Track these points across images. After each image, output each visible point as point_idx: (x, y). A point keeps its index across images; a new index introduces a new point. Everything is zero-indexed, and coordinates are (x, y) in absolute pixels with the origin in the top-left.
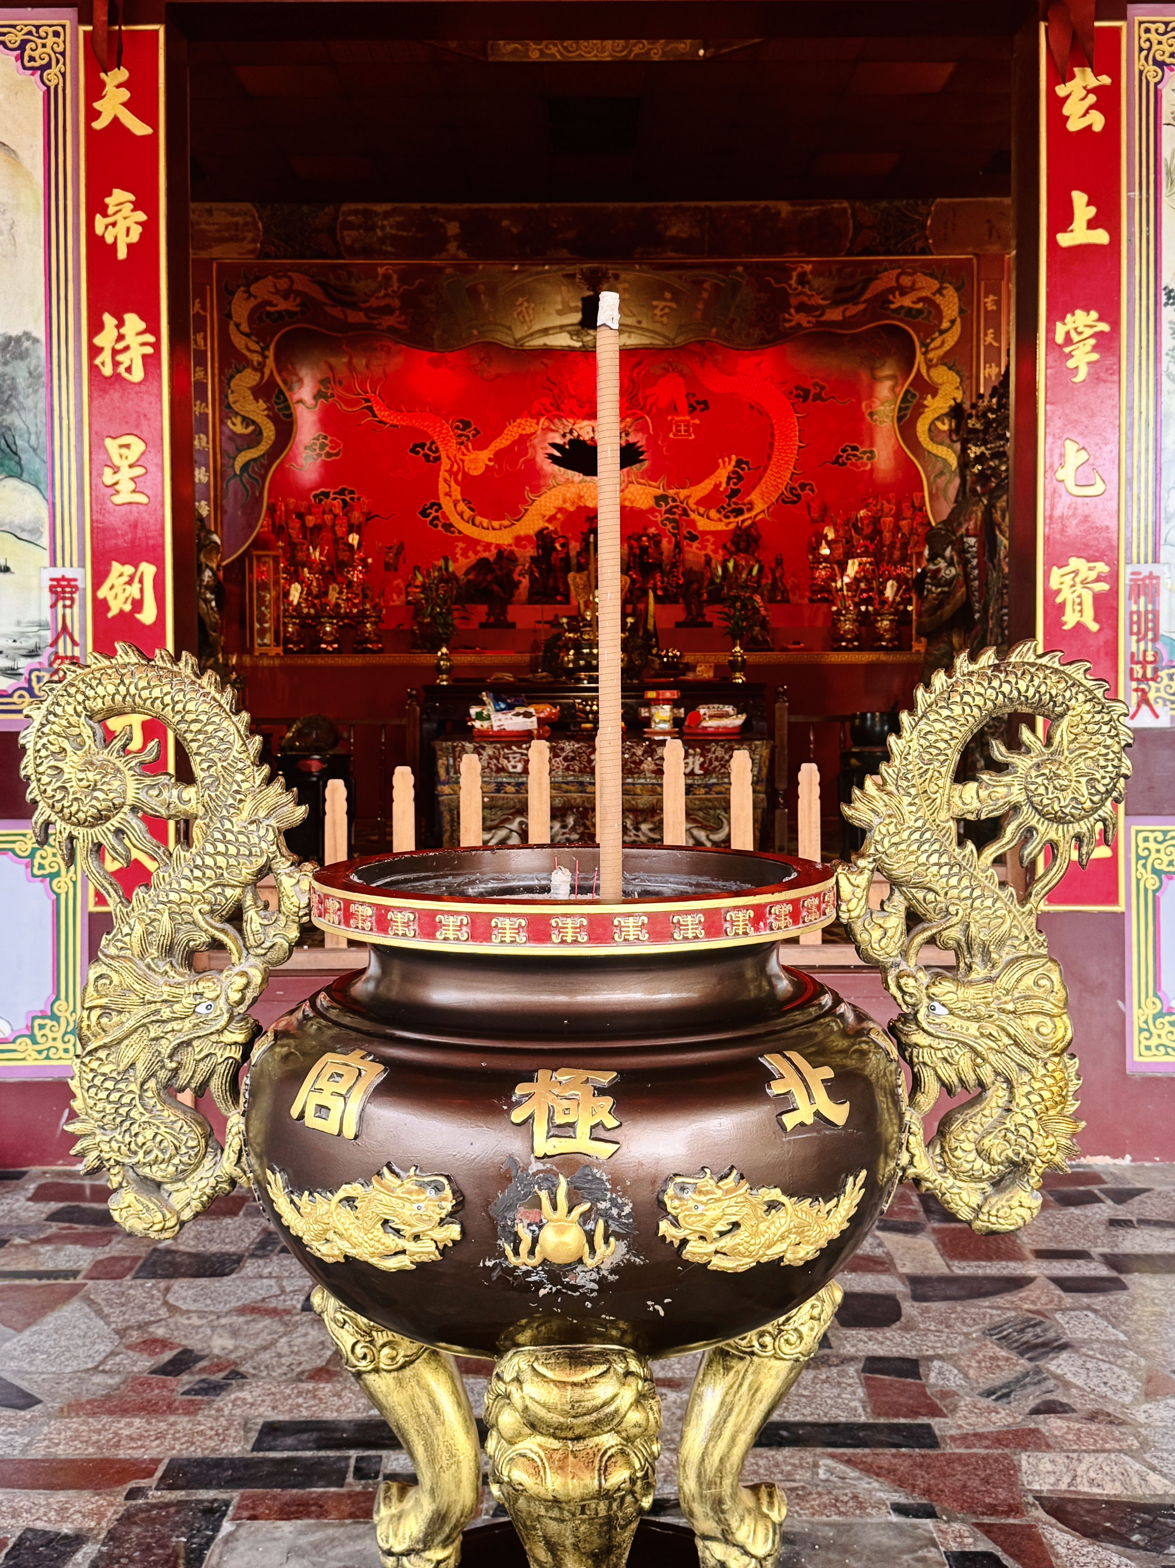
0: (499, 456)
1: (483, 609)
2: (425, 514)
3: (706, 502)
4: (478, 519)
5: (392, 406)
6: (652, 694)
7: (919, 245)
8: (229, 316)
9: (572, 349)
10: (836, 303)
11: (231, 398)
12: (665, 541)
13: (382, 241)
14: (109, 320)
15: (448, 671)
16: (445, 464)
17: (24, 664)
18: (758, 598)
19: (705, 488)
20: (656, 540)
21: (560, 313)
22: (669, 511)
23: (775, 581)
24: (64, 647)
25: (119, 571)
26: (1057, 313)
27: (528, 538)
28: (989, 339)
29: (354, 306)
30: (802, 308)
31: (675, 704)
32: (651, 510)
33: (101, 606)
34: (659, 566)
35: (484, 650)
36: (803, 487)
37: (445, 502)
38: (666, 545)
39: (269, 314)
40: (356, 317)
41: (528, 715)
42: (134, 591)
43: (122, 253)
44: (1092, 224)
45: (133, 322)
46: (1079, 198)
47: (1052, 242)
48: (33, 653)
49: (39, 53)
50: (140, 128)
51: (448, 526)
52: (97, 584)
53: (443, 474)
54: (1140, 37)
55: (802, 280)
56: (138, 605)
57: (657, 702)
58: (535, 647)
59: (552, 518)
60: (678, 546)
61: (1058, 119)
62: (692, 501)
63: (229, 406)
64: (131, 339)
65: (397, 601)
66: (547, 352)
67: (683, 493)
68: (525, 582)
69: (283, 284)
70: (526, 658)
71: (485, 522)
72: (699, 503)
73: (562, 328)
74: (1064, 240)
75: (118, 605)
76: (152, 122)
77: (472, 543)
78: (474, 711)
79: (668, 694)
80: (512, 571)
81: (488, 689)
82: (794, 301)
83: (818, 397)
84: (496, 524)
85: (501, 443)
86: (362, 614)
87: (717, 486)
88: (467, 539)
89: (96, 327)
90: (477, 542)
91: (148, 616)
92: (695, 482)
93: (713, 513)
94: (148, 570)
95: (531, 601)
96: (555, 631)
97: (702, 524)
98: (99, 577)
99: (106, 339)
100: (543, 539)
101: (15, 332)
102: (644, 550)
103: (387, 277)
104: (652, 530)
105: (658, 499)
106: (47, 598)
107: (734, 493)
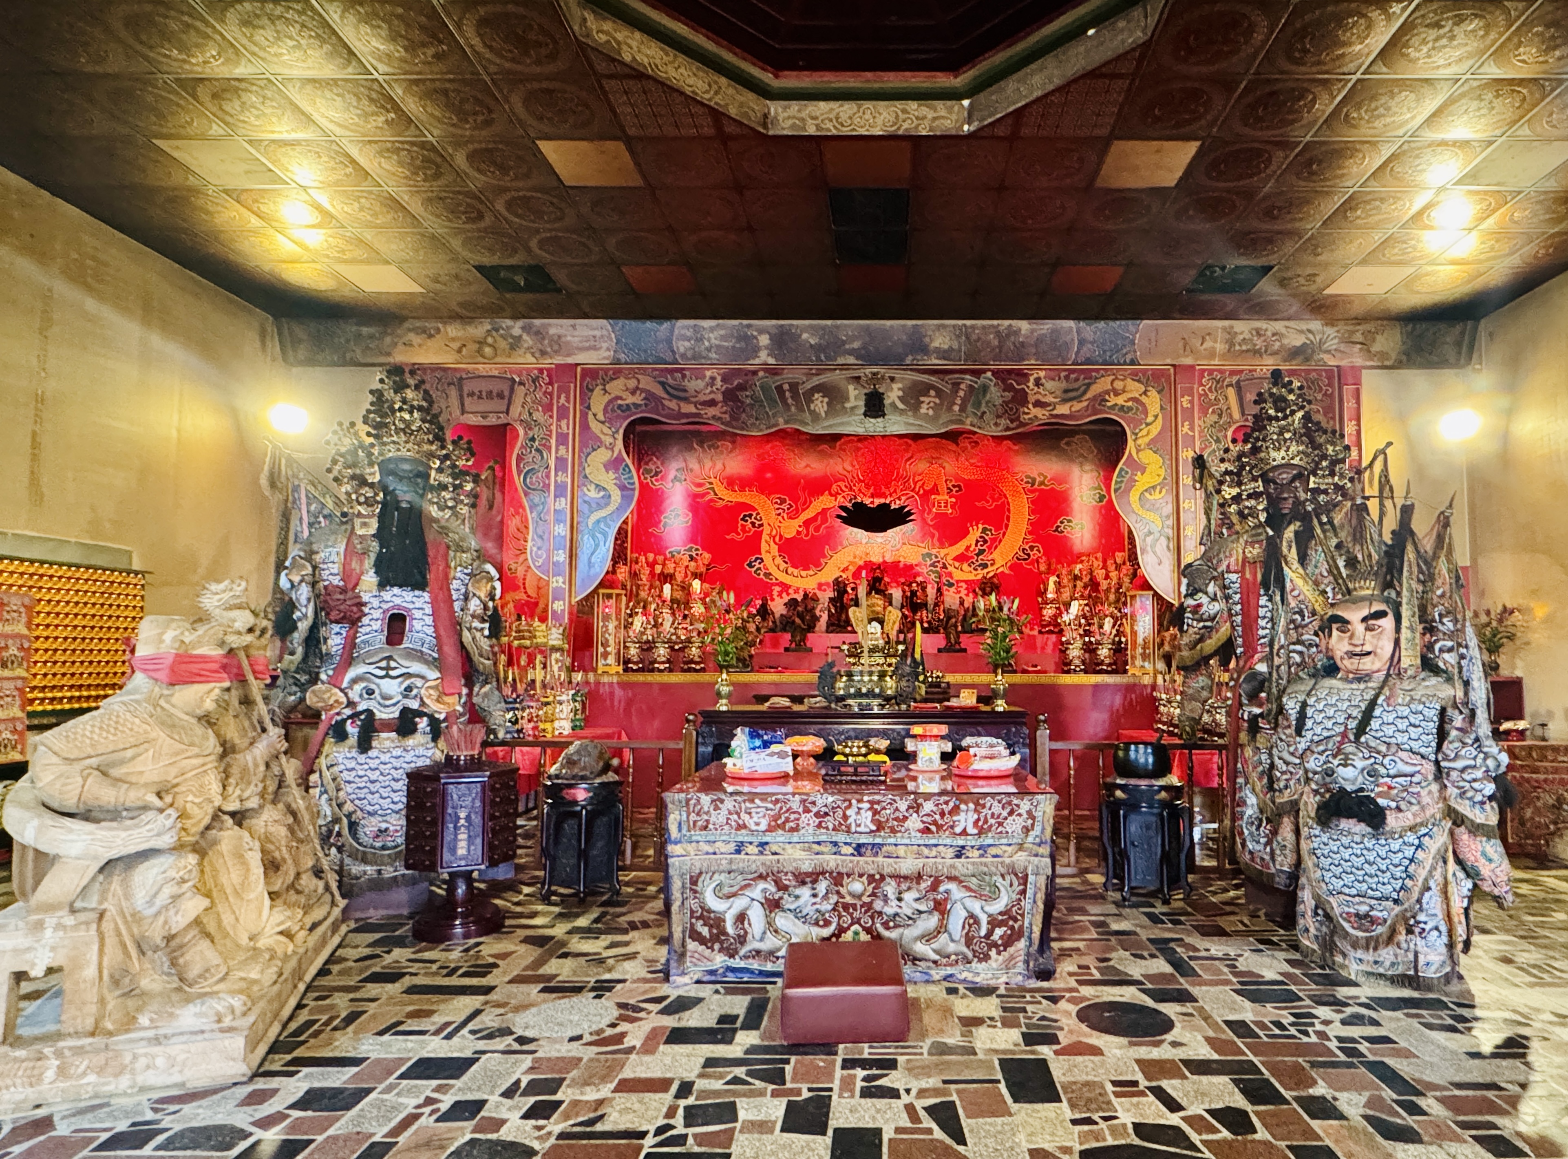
0: (806, 524)
1: (788, 636)
2: (750, 565)
3: (961, 558)
4: (791, 570)
6: (918, 730)
7: (1128, 358)
8: (589, 408)
10: (1065, 401)
11: (587, 471)
13: (709, 350)
16: (766, 530)
19: (959, 548)
22: (933, 565)
27: (827, 584)
28: (1186, 429)
29: (686, 400)
32: (918, 564)
35: (785, 669)
36: (1032, 548)
37: (765, 556)
39: (620, 406)
51: (768, 575)
53: (765, 537)
55: (1038, 383)
57: (923, 737)
62: (949, 558)
63: (586, 477)
67: (943, 552)
68: (825, 617)
69: (632, 383)
71: (796, 572)
72: (956, 559)
77: (785, 587)
79: (935, 730)
80: (814, 609)
82: (1032, 399)
83: (1042, 483)
84: (804, 573)
85: (808, 514)
88: (782, 584)
90: (790, 587)
92: (952, 544)
93: (965, 567)
95: (827, 631)
97: (957, 575)
100: (839, 585)
103: (713, 378)
105: (924, 556)
107: (981, 552)
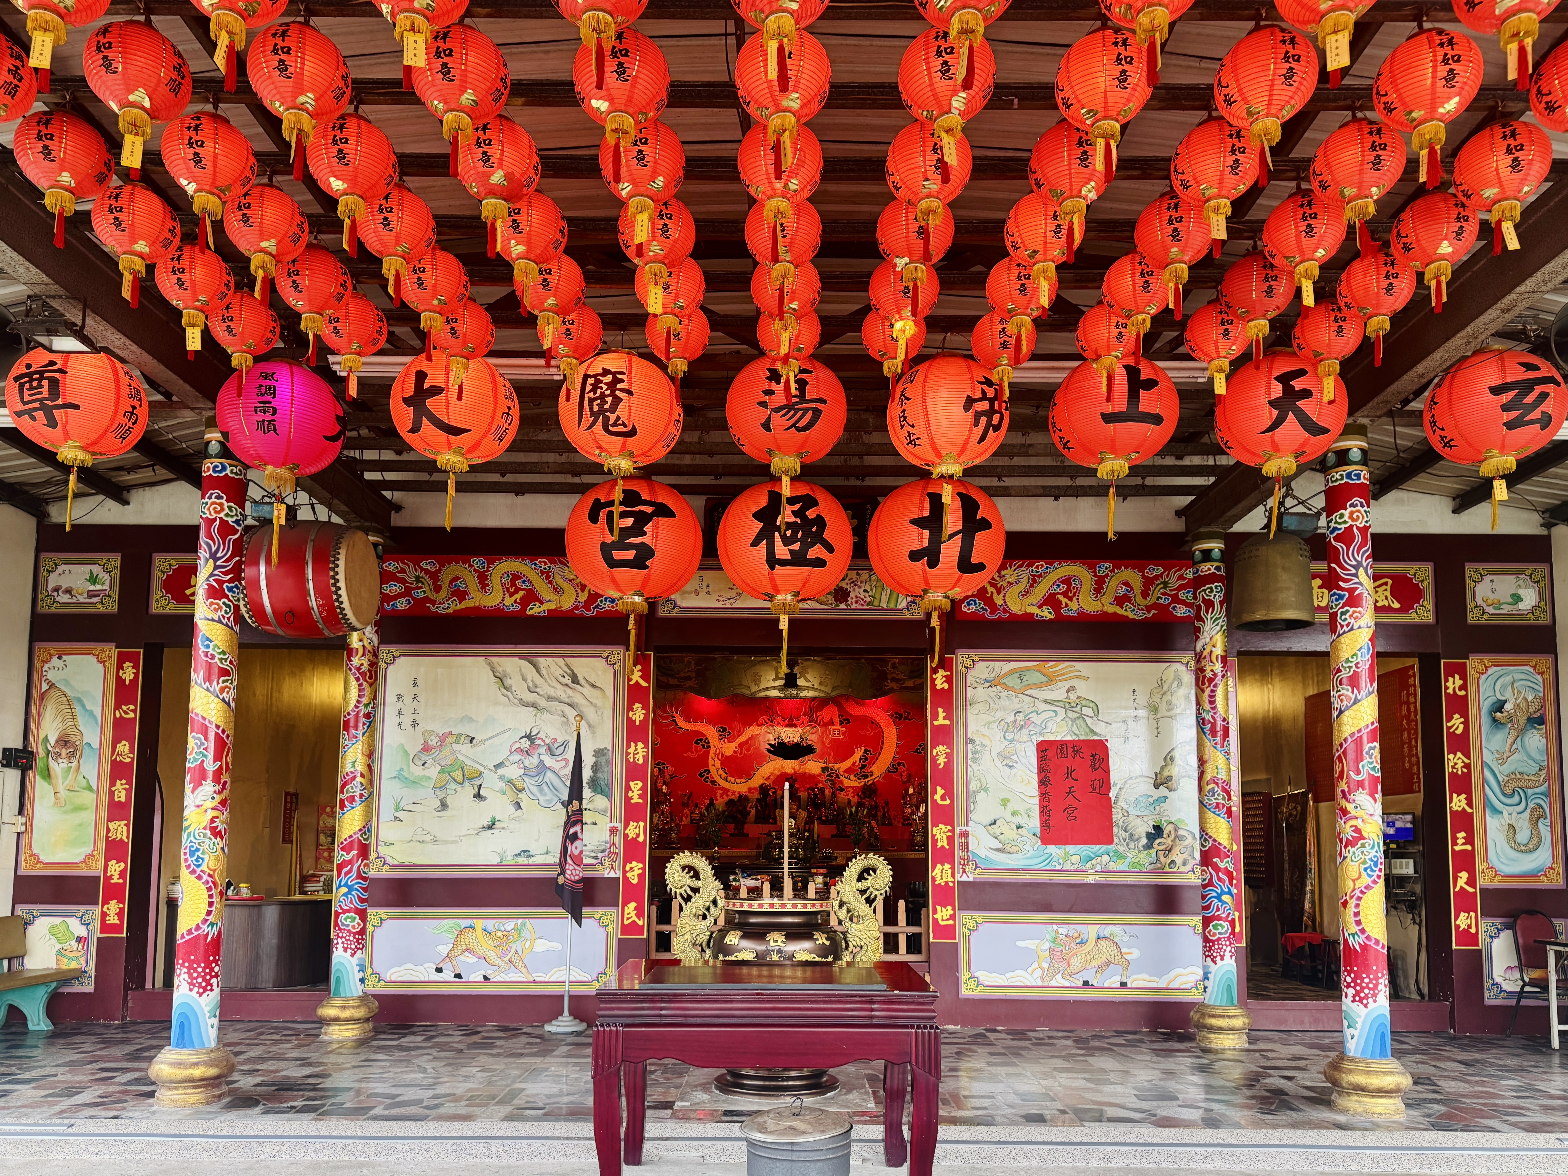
0: (741, 745)
1: (732, 826)
2: (701, 775)
3: (849, 771)
4: (729, 778)
5: (687, 719)
6: (814, 871)
9: (780, 697)
12: (827, 791)
14: (633, 744)
15: (718, 858)
16: (712, 750)
17: (600, 855)
18: (874, 823)
19: (848, 764)
20: (822, 790)
21: (774, 680)
22: (829, 775)
23: (884, 814)
24: (613, 849)
25: (632, 824)
26: (933, 747)
27: (755, 788)
30: (894, 680)
31: (825, 876)
32: (819, 775)
33: (626, 836)
34: (823, 804)
35: (732, 848)
36: (899, 764)
37: (712, 769)
38: (827, 792)
40: (673, 681)
41: (757, 879)
42: (637, 831)
43: (638, 723)
44: (944, 718)
45: (640, 745)
46: (940, 710)
47: (932, 723)
48: (603, 851)
49: (613, 659)
50: (644, 684)
51: (713, 782)
52: (625, 829)
53: (711, 755)
54: (960, 659)
55: (894, 666)
56: (638, 835)
57: (816, 874)
58: (759, 847)
59: (768, 778)
60: (833, 793)
61: (933, 685)
62: (841, 771)
64: (639, 750)
65: (685, 821)
66: (767, 698)
67: (836, 766)
68: (753, 812)
70: (754, 852)
71: (733, 780)
72: (845, 771)
73: (775, 688)
74: (936, 723)
75: (631, 835)
76: (648, 682)
77: (726, 791)
78: (731, 878)
79: (822, 871)
80: (746, 806)
81: (739, 867)
82: (889, 676)
83: (906, 718)
84: (738, 781)
85: (743, 738)
86: (671, 829)
87: (854, 763)
88: (723, 789)
89: (628, 746)
90: (728, 790)
91: (641, 839)
92: (844, 760)
93: (852, 777)
94: (642, 824)
95: (756, 822)
96: (769, 839)
97: (846, 783)
98: (626, 826)
99: (631, 750)
100: (763, 789)
101: (602, 747)
102: (816, 796)
103: (689, 663)
104: (820, 785)
105: (824, 769)
106: (608, 833)
107: (863, 767)
